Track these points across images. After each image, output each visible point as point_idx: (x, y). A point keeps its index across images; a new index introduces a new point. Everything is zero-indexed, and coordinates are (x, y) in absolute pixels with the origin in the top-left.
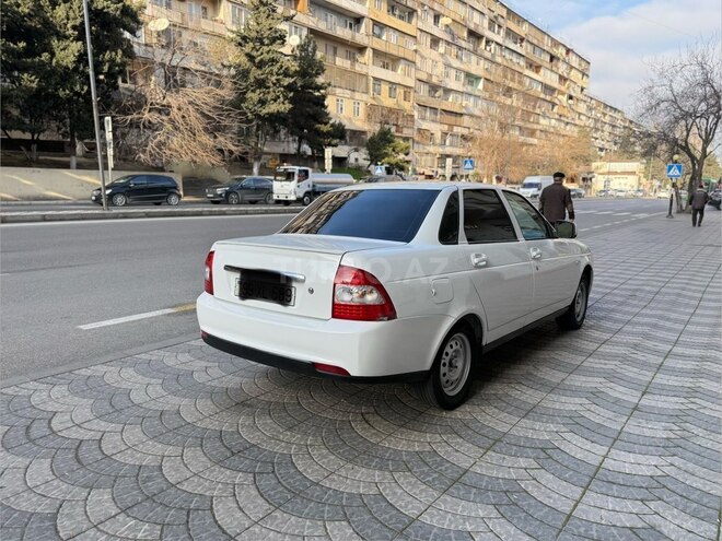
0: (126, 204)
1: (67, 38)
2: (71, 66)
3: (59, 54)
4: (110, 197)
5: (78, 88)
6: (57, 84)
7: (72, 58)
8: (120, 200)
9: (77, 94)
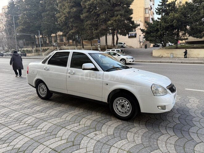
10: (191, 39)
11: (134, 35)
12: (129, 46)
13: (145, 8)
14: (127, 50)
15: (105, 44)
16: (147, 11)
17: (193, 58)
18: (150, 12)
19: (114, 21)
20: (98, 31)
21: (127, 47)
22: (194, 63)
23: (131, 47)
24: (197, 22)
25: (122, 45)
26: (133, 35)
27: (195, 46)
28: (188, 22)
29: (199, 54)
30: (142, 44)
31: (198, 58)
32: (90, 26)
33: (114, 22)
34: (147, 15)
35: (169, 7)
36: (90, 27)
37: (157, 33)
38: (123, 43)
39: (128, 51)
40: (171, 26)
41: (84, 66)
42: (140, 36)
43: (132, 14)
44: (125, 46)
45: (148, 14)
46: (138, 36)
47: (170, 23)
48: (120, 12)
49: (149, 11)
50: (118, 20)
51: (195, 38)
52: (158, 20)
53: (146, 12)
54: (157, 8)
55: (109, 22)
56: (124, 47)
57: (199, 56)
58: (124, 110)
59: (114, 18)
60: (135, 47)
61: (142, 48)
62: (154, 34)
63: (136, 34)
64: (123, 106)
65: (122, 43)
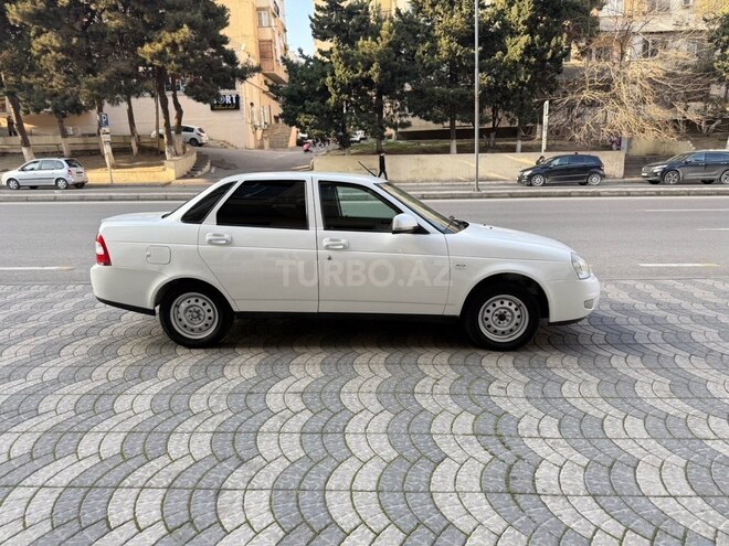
0: (544, 184)
1: (518, 34)
2: (518, 59)
3: (511, 50)
4: (530, 177)
5: (522, 78)
6: (506, 77)
7: (519, 52)
8: (538, 180)
9: (522, 84)
10: (418, 124)
11: (232, 99)
12: (219, 142)
13: (258, 6)
14: (219, 155)
15: (127, 131)
16: (265, 17)
17: (427, 181)
18: (273, 24)
19: (168, 45)
20: (101, 78)
21: (211, 143)
22: (453, 197)
23: (225, 145)
24: (431, 74)
25: (193, 135)
26: (228, 101)
27: (424, 144)
28: (406, 73)
29: (440, 171)
30: (259, 132)
31: (438, 181)
32: (61, 56)
33: (168, 50)
34: (267, 35)
35: (349, 19)
36: (58, 62)
37: (323, 102)
38: (196, 128)
39: (223, 160)
40: (363, 79)
41: (398, 221)
42: (252, 104)
43: (225, 24)
44: (204, 138)
45: (268, 30)
46: (244, 103)
47: (360, 71)
48: (188, 14)
49: (273, 20)
50: (182, 43)
51: (430, 123)
52: (319, 57)
53: (260, 21)
54: (314, 17)
55: (147, 48)
56: (201, 145)
57: (443, 176)
58: (505, 326)
59: (167, 35)
60: (241, 145)
61: (261, 147)
62: (316, 103)
63: (238, 98)
64: (502, 317)
65: (191, 130)
